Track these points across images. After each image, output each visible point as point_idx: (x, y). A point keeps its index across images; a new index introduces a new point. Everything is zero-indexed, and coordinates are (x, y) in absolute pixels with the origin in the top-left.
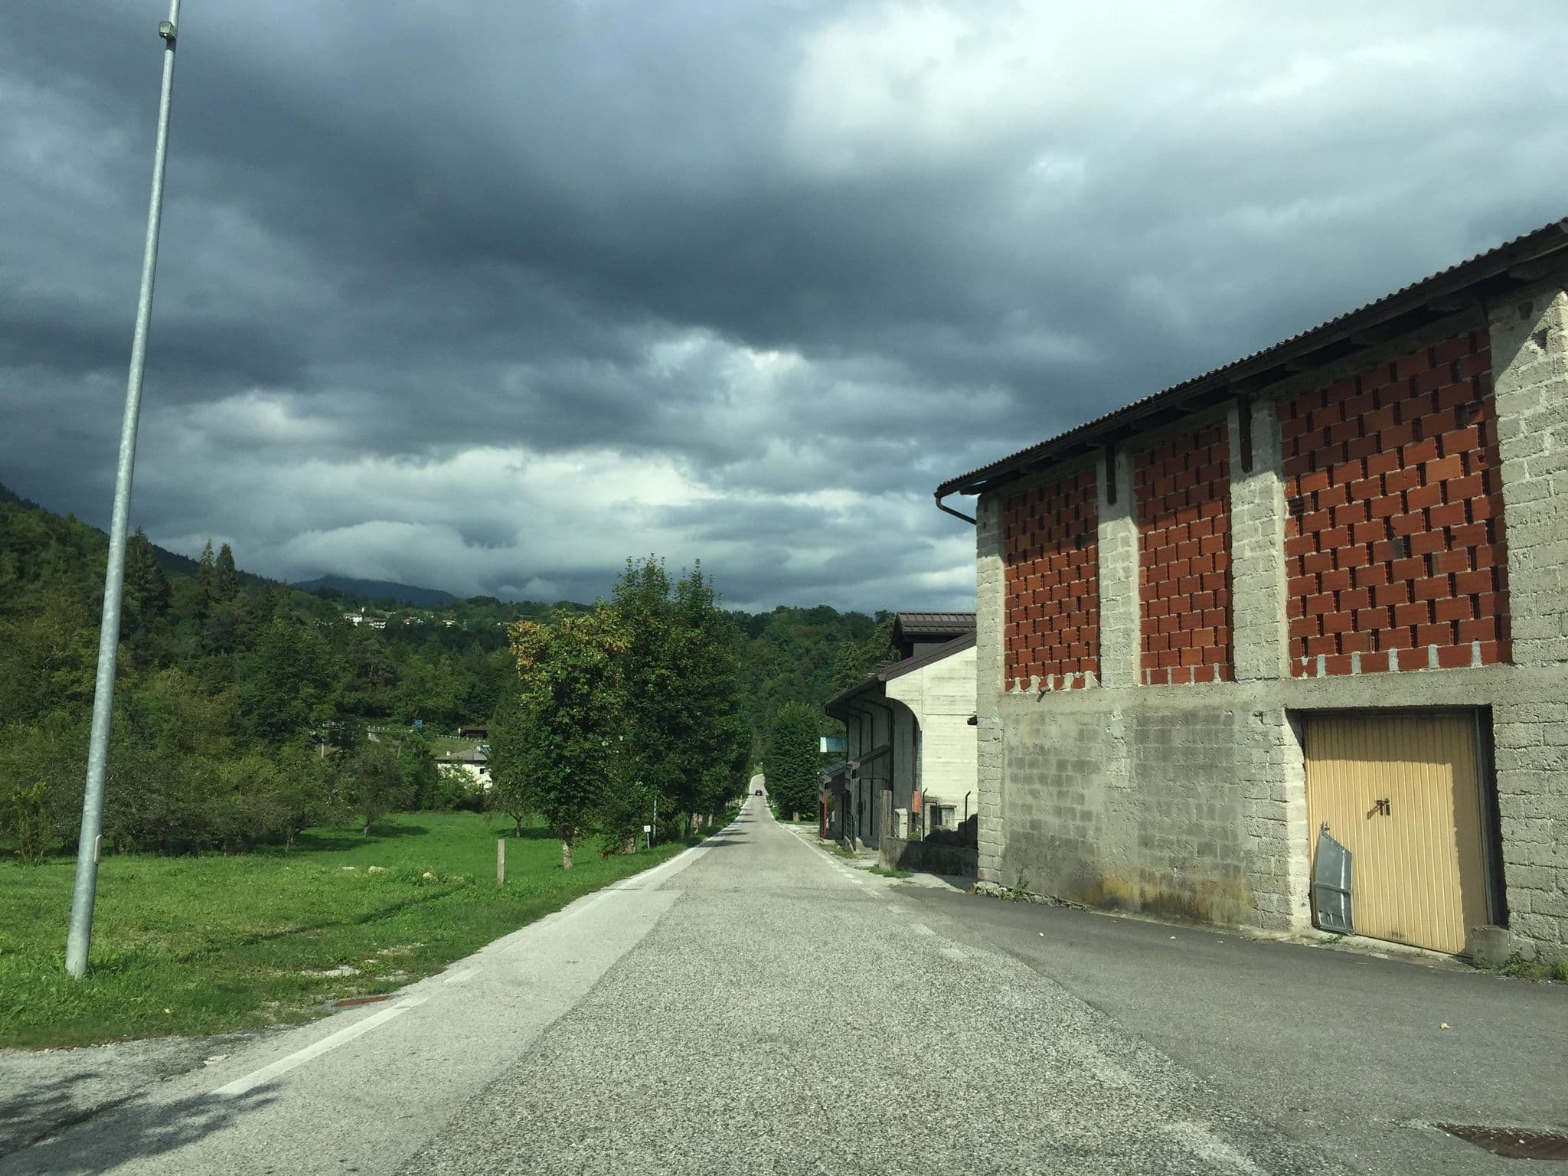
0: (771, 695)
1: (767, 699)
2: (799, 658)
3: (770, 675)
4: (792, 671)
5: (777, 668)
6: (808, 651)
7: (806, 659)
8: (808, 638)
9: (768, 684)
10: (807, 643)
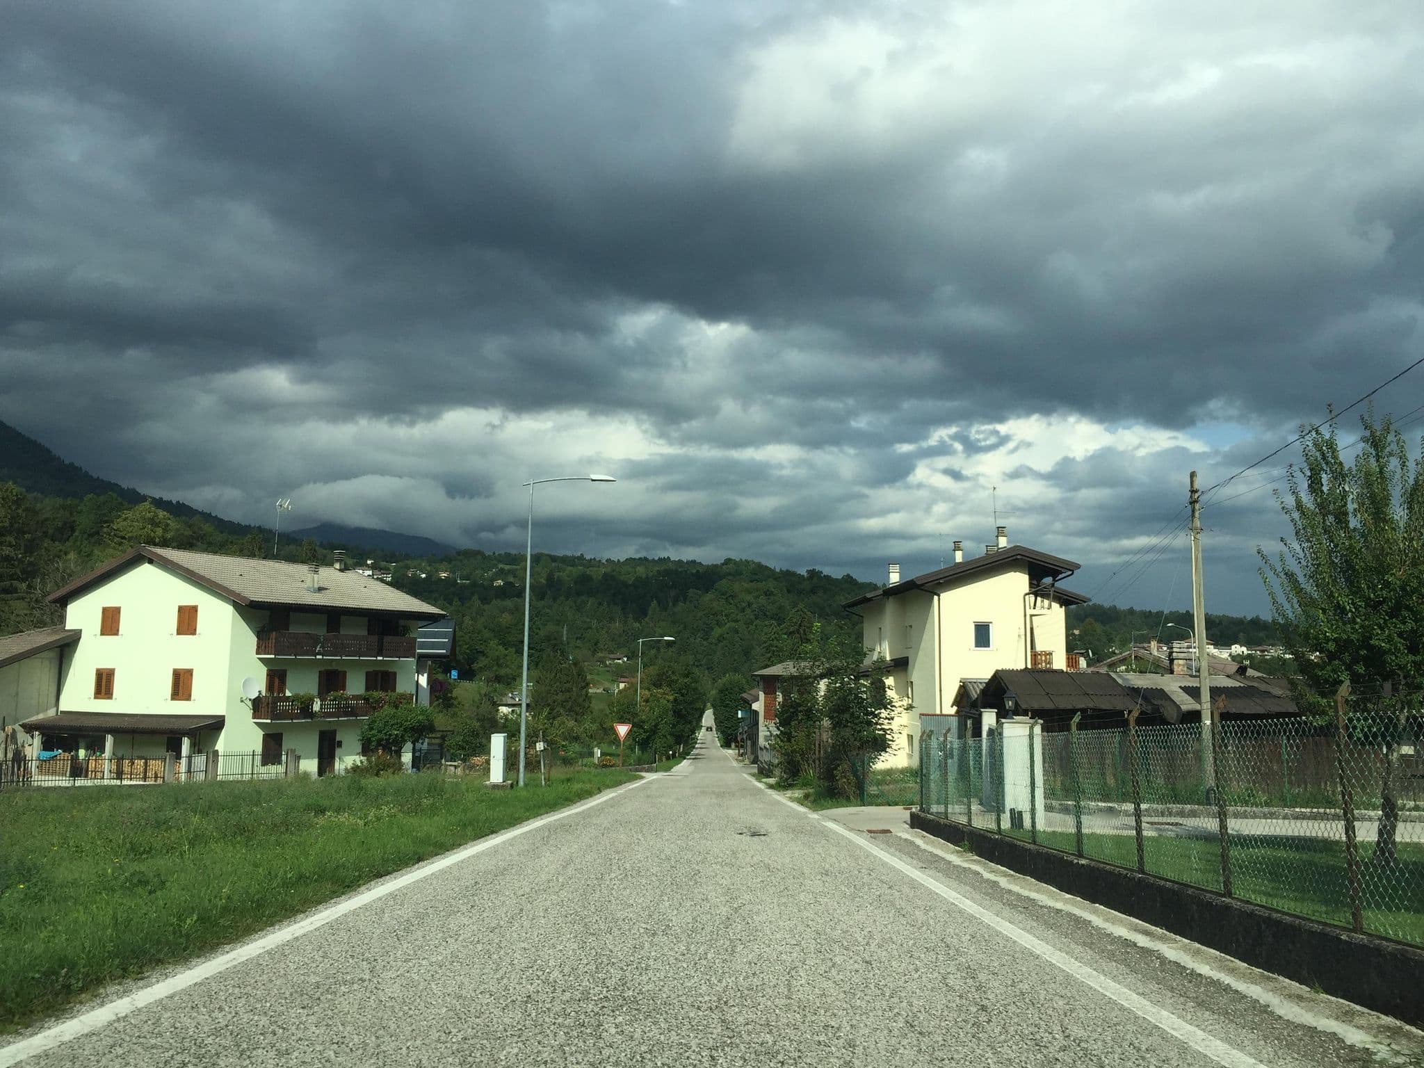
0: (720, 641)
1: (716, 645)
2: (743, 610)
3: (719, 624)
4: (737, 621)
5: (724, 618)
6: (749, 605)
7: (748, 611)
8: (750, 593)
9: (717, 632)
10: (749, 598)
